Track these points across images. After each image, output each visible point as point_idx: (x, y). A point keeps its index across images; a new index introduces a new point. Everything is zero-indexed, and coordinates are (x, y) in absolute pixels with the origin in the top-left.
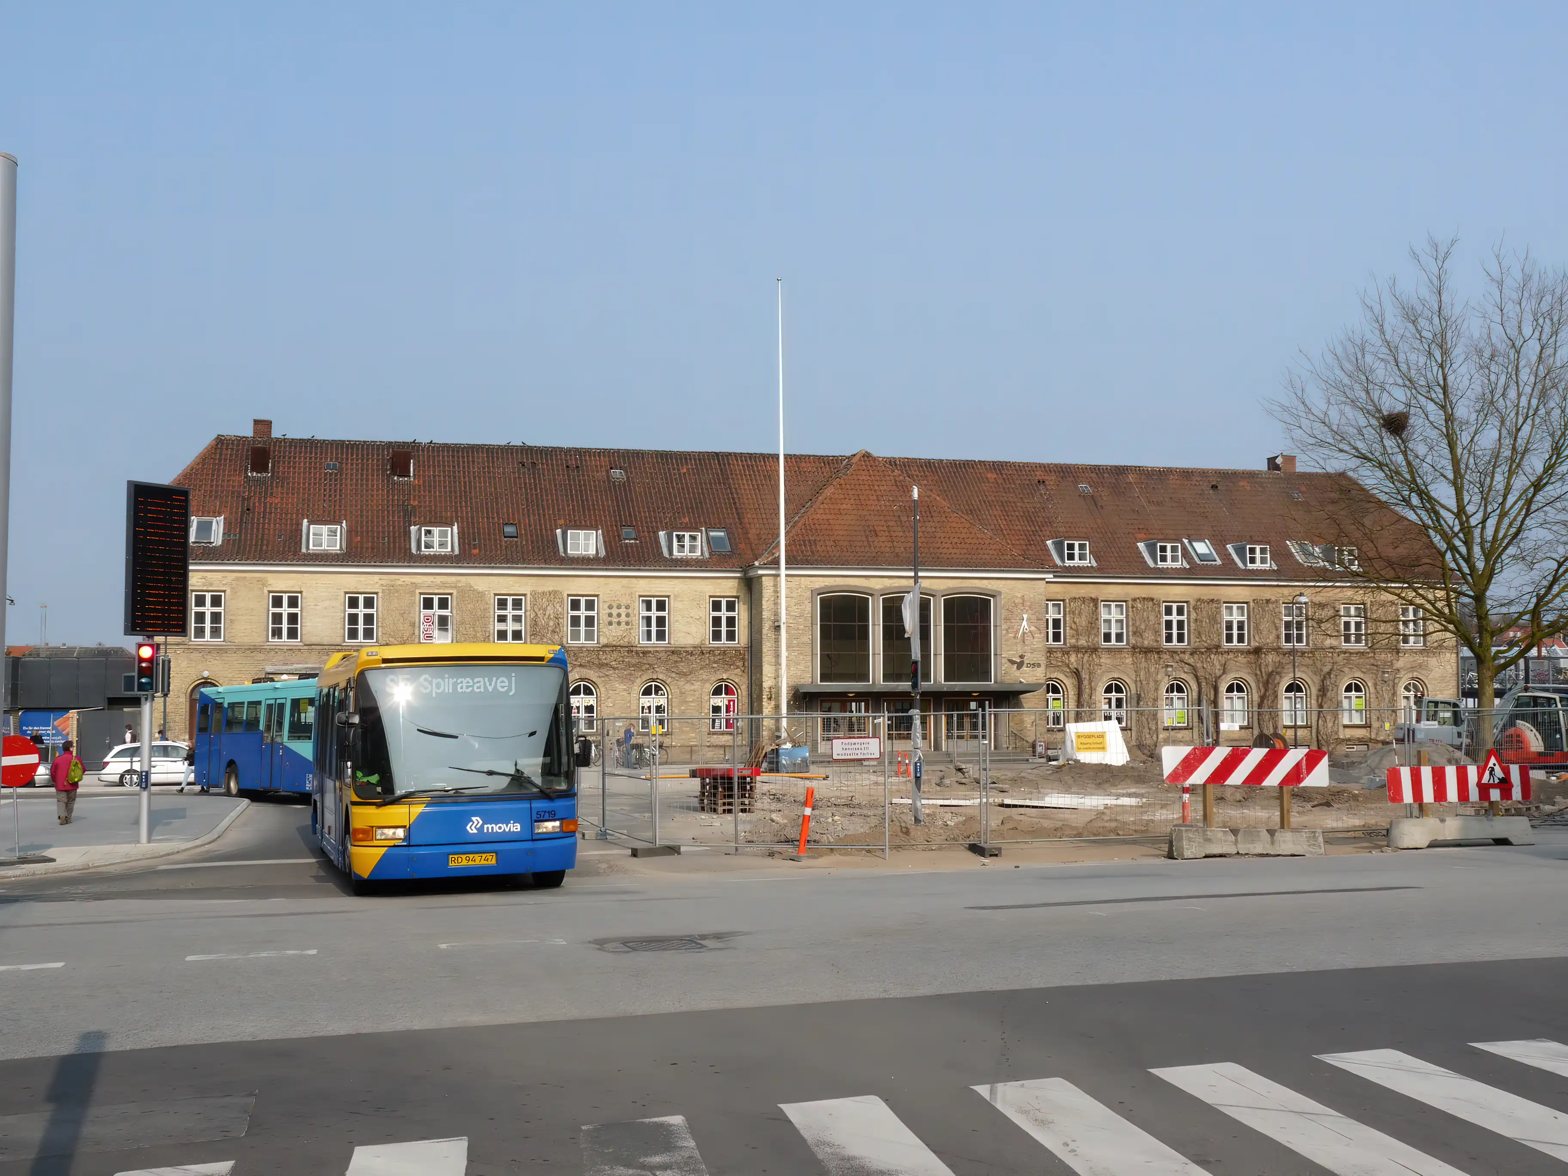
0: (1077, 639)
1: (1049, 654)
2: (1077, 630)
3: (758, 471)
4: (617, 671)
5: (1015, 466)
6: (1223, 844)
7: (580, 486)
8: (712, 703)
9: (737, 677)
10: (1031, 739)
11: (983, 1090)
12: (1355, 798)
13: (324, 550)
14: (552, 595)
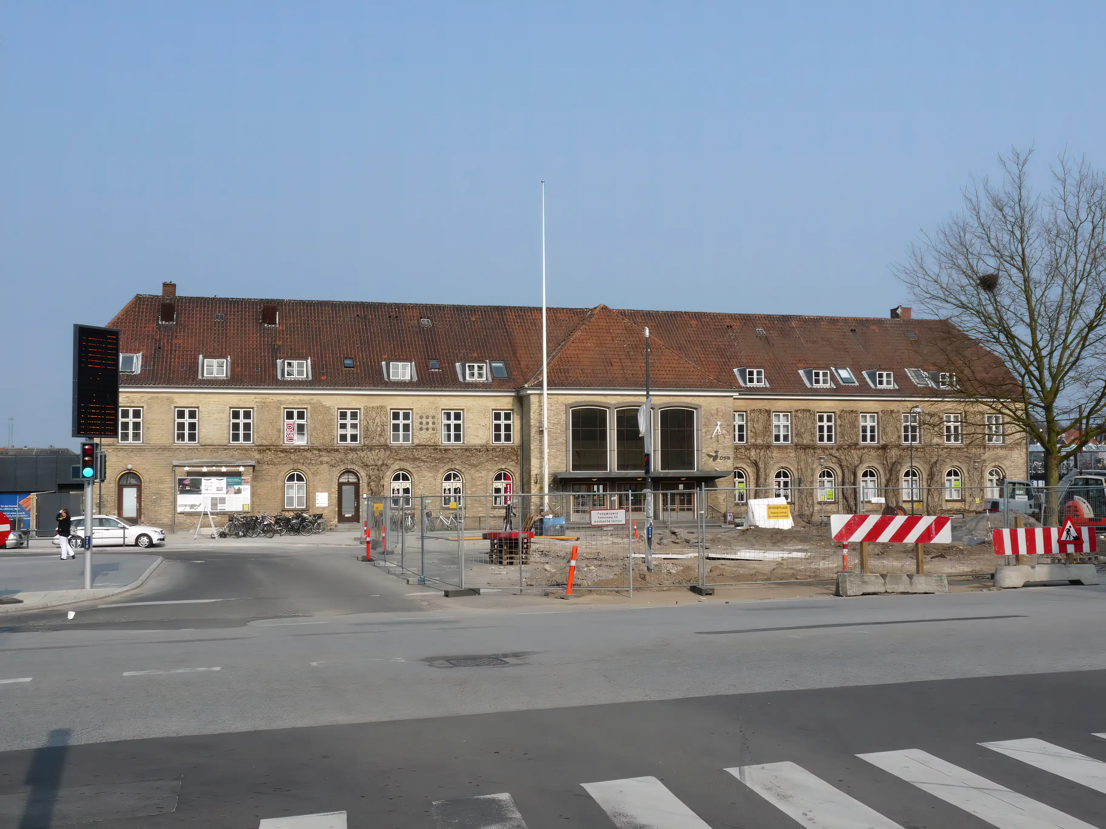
0: (756, 439)
1: (735, 450)
2: (756, 433)
3: (527, 319)
4: (426, 464)
5: (710, 315)
6: (876, 585)
7: (399, 331)
8: (494, 486)
9: (513, 468)
10: (723, 511)
11: (734, 771)
12: (961, 551)
13: (215, 377)
14: (379, 409)
